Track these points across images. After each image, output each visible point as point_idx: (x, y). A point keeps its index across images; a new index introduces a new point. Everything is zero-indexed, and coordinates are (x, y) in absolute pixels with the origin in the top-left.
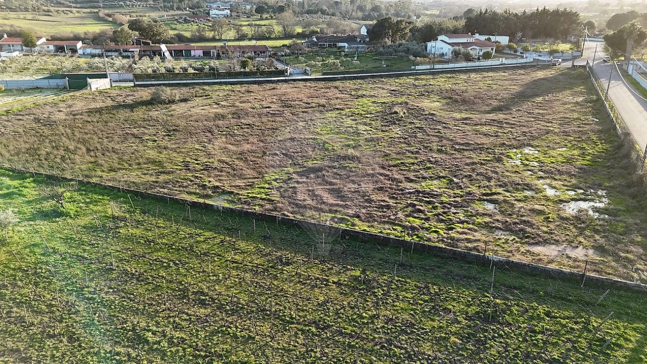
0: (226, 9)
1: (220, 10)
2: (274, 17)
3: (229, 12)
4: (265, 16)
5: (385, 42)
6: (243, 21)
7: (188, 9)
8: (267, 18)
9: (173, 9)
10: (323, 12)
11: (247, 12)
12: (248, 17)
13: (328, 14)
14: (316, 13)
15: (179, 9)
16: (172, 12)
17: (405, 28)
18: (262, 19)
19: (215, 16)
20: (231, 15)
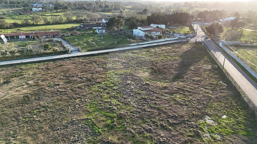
0: (40, 7)
1: (37, 8)
2: (63, 11)
3: (41, 9)
4: (58, 11)
5: (114, 29)
6: (48, 13)
7: (22, 7)
8: (59, 11)
9: (14, 7)
10: (85, 9)
11: (50, 9)
12: (51, 11)
13: (87, 10)
14: (82, 9)
15: (17, 7)
16: (14, 9)
17: (122, 22)
18: (57, 12)
19: (35, 11)
20: (43, 10)
